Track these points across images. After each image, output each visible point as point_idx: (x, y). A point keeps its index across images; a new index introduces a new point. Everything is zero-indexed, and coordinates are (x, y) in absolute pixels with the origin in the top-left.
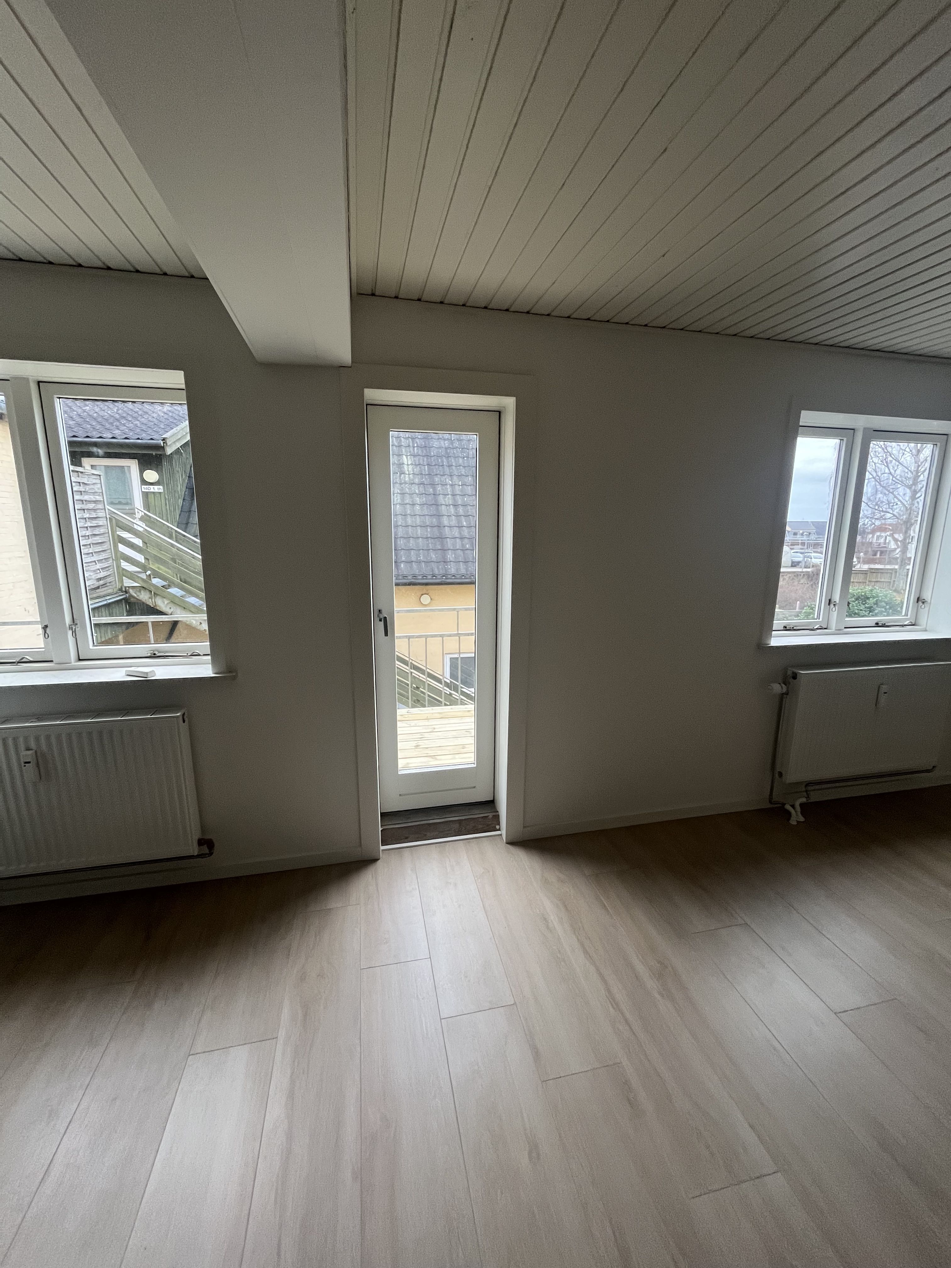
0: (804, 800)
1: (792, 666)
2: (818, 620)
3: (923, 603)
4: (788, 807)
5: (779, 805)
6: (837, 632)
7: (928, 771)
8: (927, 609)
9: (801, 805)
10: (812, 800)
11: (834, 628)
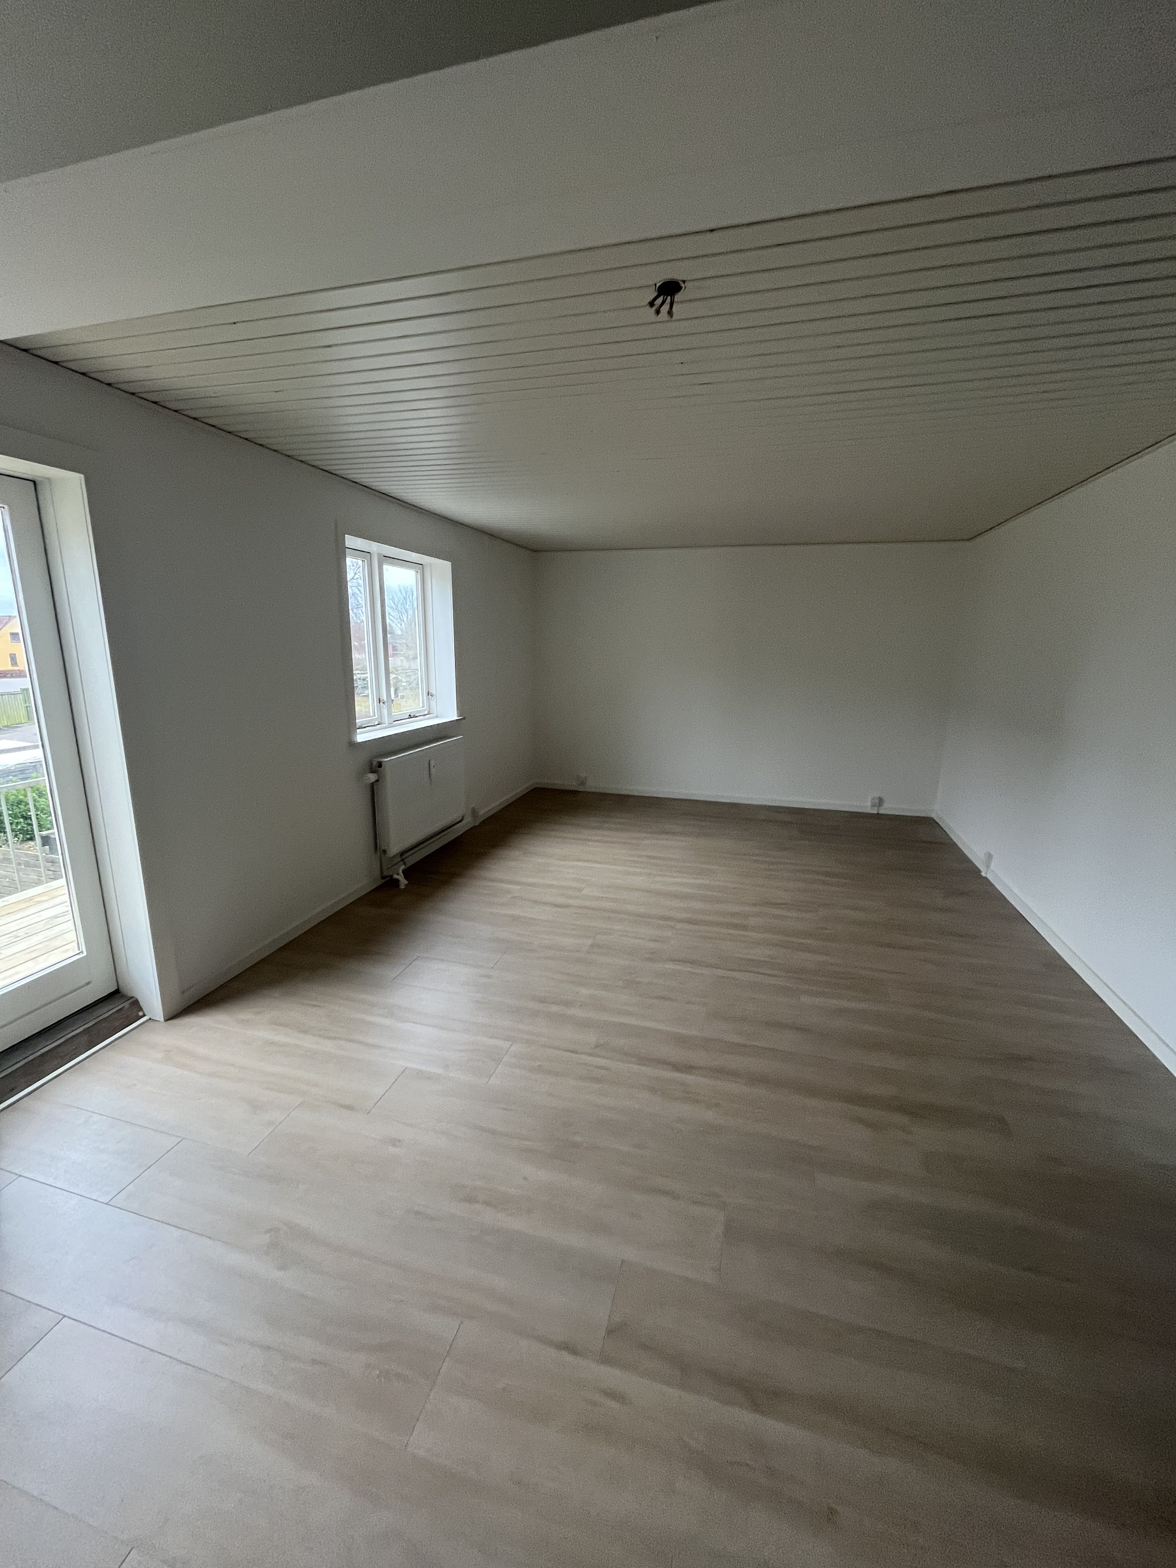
0: (403, 867)
1: (376, 757)
2: (374, 717)
3: (432, 696)
4: (396, 876)
5: (389, 878)
6: (391, 725)
7: (460, 821)
8: (435, 700)
9: (403, 872)
10: (409, 864)
11: (387, 722)
